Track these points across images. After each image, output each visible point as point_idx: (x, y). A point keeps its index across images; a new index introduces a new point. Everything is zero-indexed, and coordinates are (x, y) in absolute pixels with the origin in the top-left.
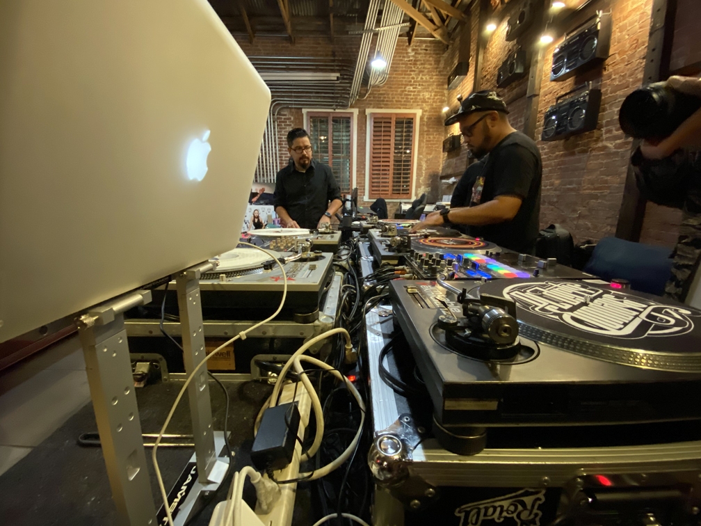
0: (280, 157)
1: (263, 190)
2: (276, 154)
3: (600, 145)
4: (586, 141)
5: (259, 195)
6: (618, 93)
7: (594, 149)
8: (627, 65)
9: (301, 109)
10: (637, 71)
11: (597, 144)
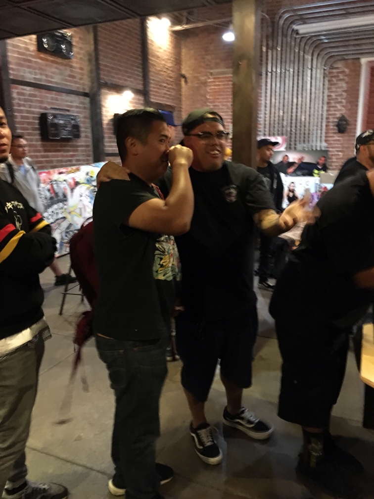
0: (327, 118)
1: (302, 158)
2: (322, 115)
5: (296, 166)
9: (359, 59)
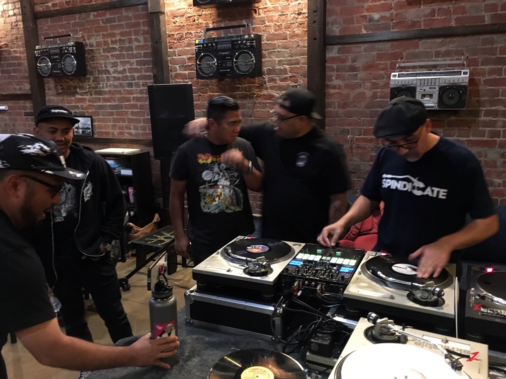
3: (265, 92)
4: (247, 85)
6: (276, 42)
7: (258, 96)
8: (281, 15)
10: (293, 25)
11: (261, 91)
